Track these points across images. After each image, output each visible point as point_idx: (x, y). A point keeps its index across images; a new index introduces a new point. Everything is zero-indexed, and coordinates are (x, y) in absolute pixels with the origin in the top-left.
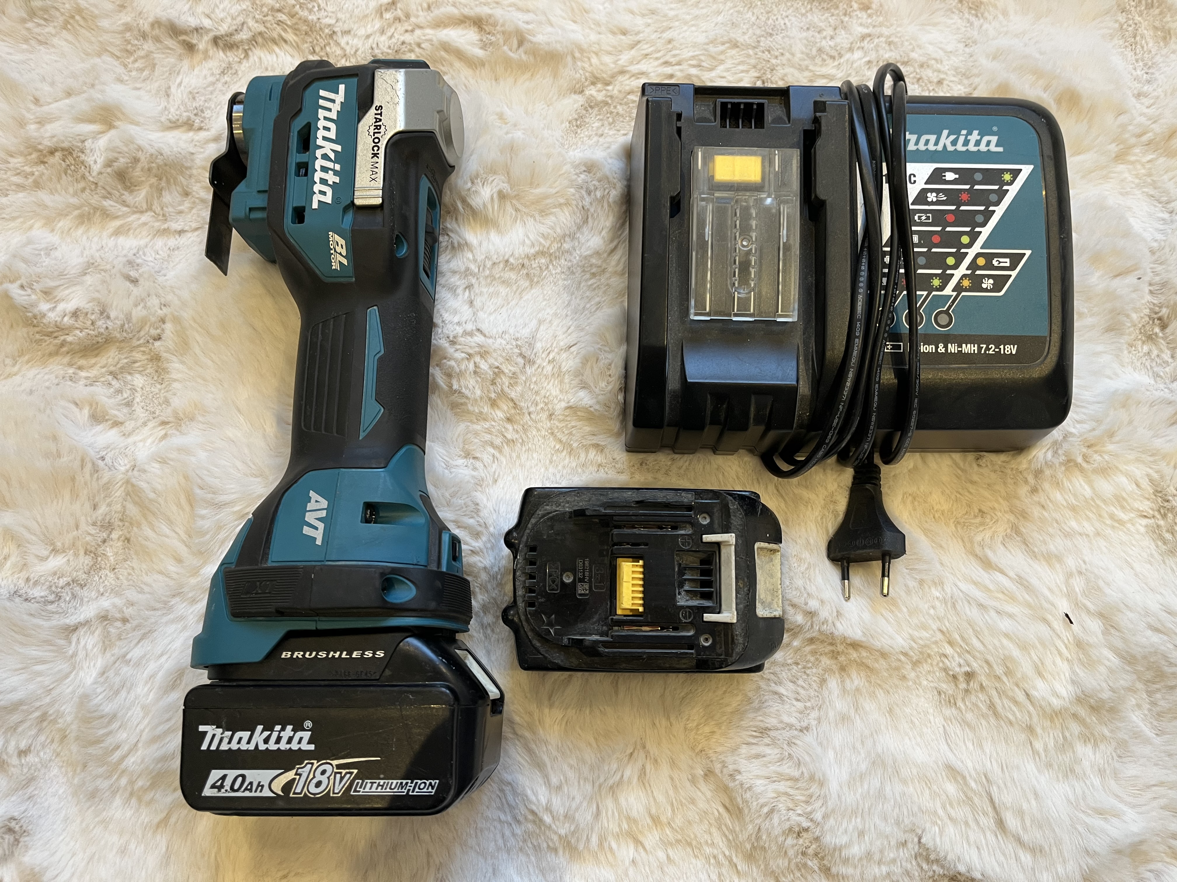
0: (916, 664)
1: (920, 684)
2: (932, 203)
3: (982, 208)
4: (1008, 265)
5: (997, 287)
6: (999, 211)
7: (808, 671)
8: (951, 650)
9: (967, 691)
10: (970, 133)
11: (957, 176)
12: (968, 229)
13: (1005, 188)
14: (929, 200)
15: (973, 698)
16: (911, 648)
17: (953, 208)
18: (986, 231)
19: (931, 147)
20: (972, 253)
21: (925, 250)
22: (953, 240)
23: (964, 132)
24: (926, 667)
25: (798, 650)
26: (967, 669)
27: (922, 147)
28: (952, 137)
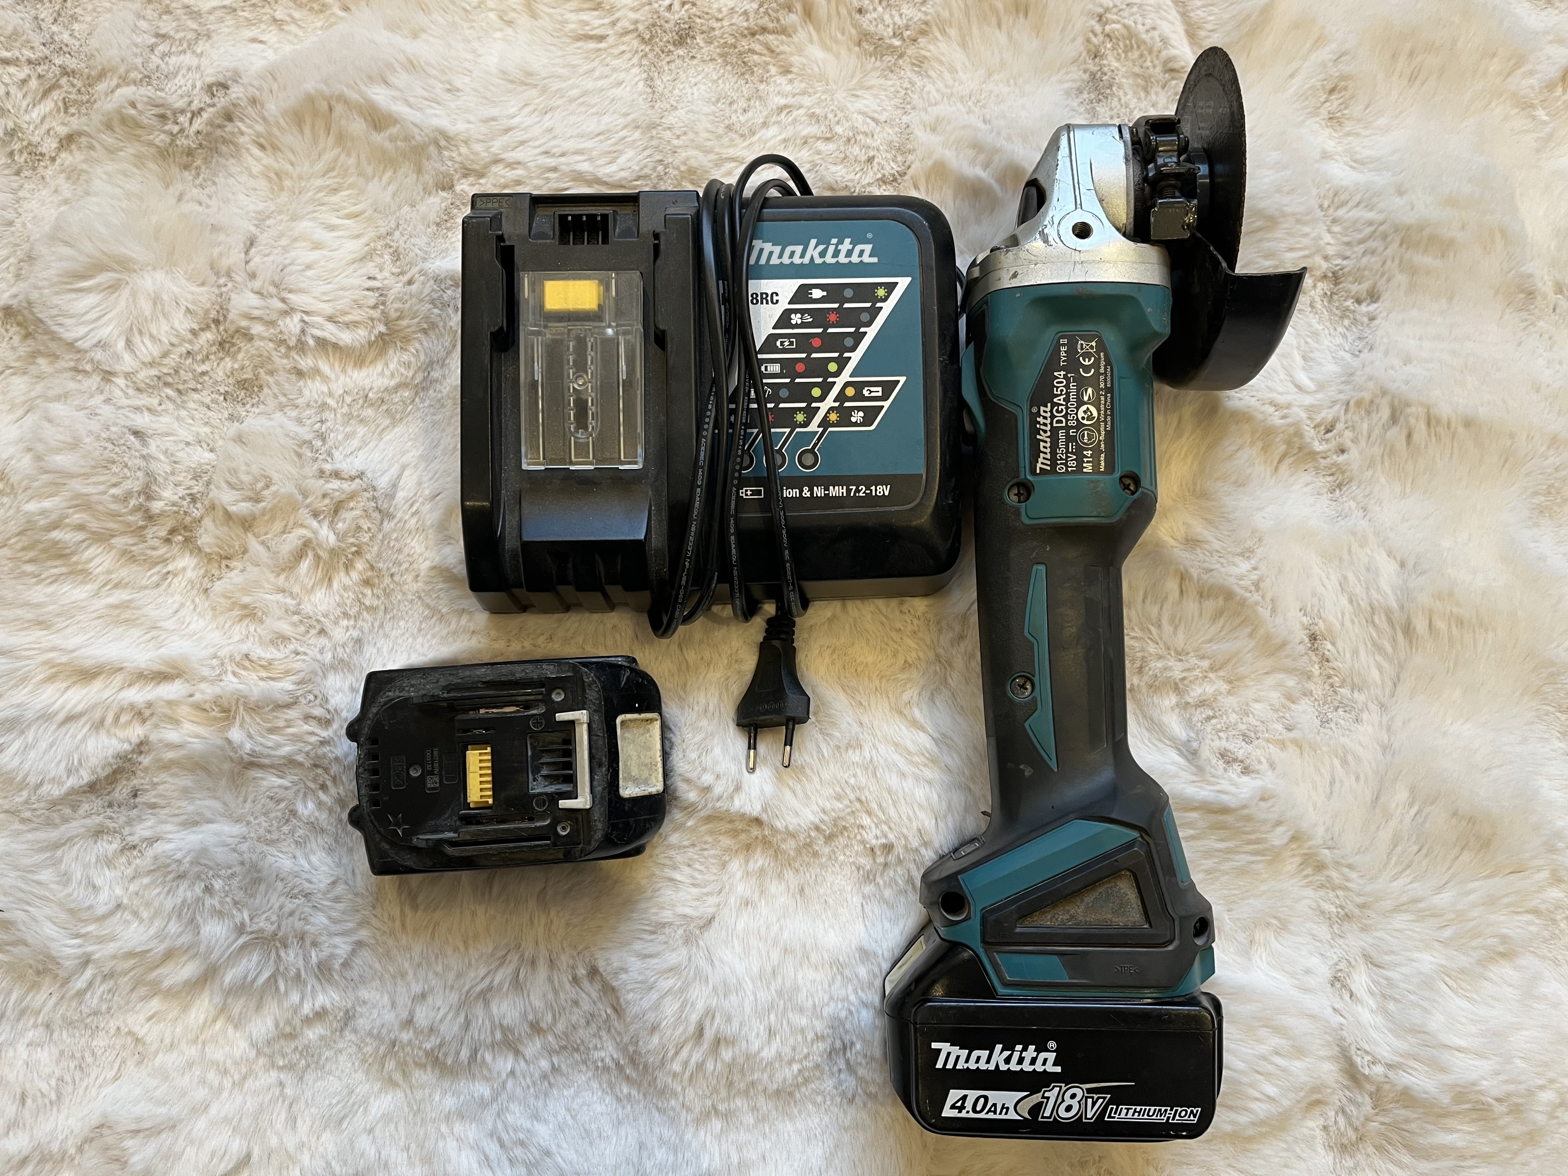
0: (829, 838)
1: (836, 860)
2: (797, 326)
3: (852, 330)
4: (880, 394)
5: (867, 421)
6: (871, 332)
7: (706, 853)
8: (869, 820)
9: (886, 865)
10: (841, 242)
11: (825, 293)
12: (836, 355)
13: (879, 305)
14: (793, 322)
15: (892, 873)
16: (822, 821)
17: (820, 330)
18: (855, 357)
19: (797, 260)
20: (840, 381)
21: (788, 380)
22: (819, 368)
23: (834, 241)
24: (842, 840)
25: (694, 829)
26: (884, 841)
27: (786, 260)
28: (821, 247)
